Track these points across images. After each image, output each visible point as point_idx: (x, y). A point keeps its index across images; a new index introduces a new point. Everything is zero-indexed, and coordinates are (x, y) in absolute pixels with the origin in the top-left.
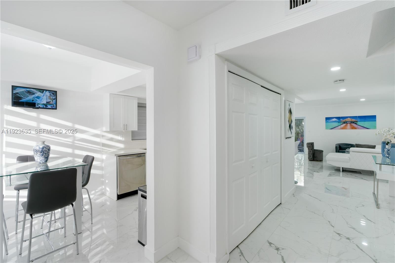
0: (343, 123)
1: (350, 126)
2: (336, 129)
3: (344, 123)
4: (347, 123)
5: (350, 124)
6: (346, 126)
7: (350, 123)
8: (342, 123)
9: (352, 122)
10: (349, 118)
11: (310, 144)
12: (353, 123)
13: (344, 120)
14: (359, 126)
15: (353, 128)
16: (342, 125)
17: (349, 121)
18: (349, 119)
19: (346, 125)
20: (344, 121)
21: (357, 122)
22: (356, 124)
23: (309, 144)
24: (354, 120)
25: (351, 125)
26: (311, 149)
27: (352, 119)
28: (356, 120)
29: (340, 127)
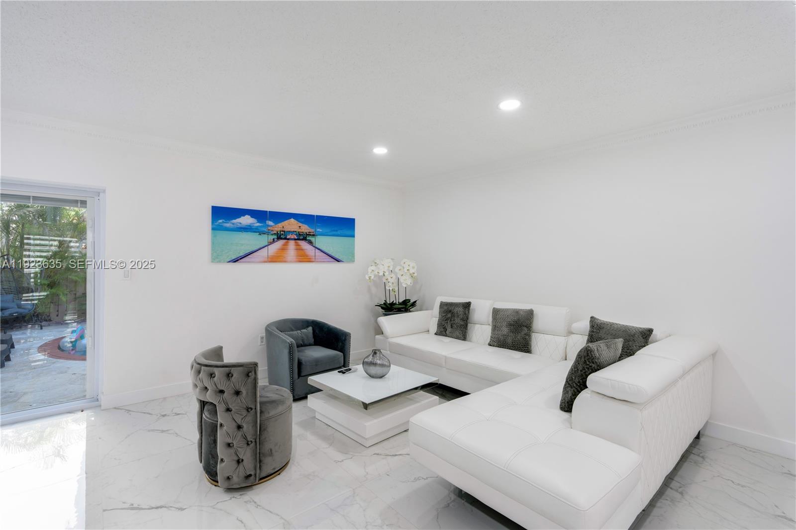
0: (276, 237)
1: (297, 249)
2: (249, 262)
3: (279, 238)
4: (288, 237)
5: (297, 245)
6: (284, 249)
7: (295, 239)
8: (271, 237)
9: (302, 237)
10: (292, 220)
11: (236, 372)
12: (305, 239)
13: (279, 227)
14: (318, 253)
15: (303, 258)
16: (270, 243)
17: (293, 230)
18: (291, 225)
19: (286, 244)
20: (279, 229)
21: (314, 235)
22: (310, 243)
23: (229, 375)
24: (305, 228)
25: (299, 249)
26: (248, 409)
27: (300, 224)
28: (313, 230)
29: (263, 253)
